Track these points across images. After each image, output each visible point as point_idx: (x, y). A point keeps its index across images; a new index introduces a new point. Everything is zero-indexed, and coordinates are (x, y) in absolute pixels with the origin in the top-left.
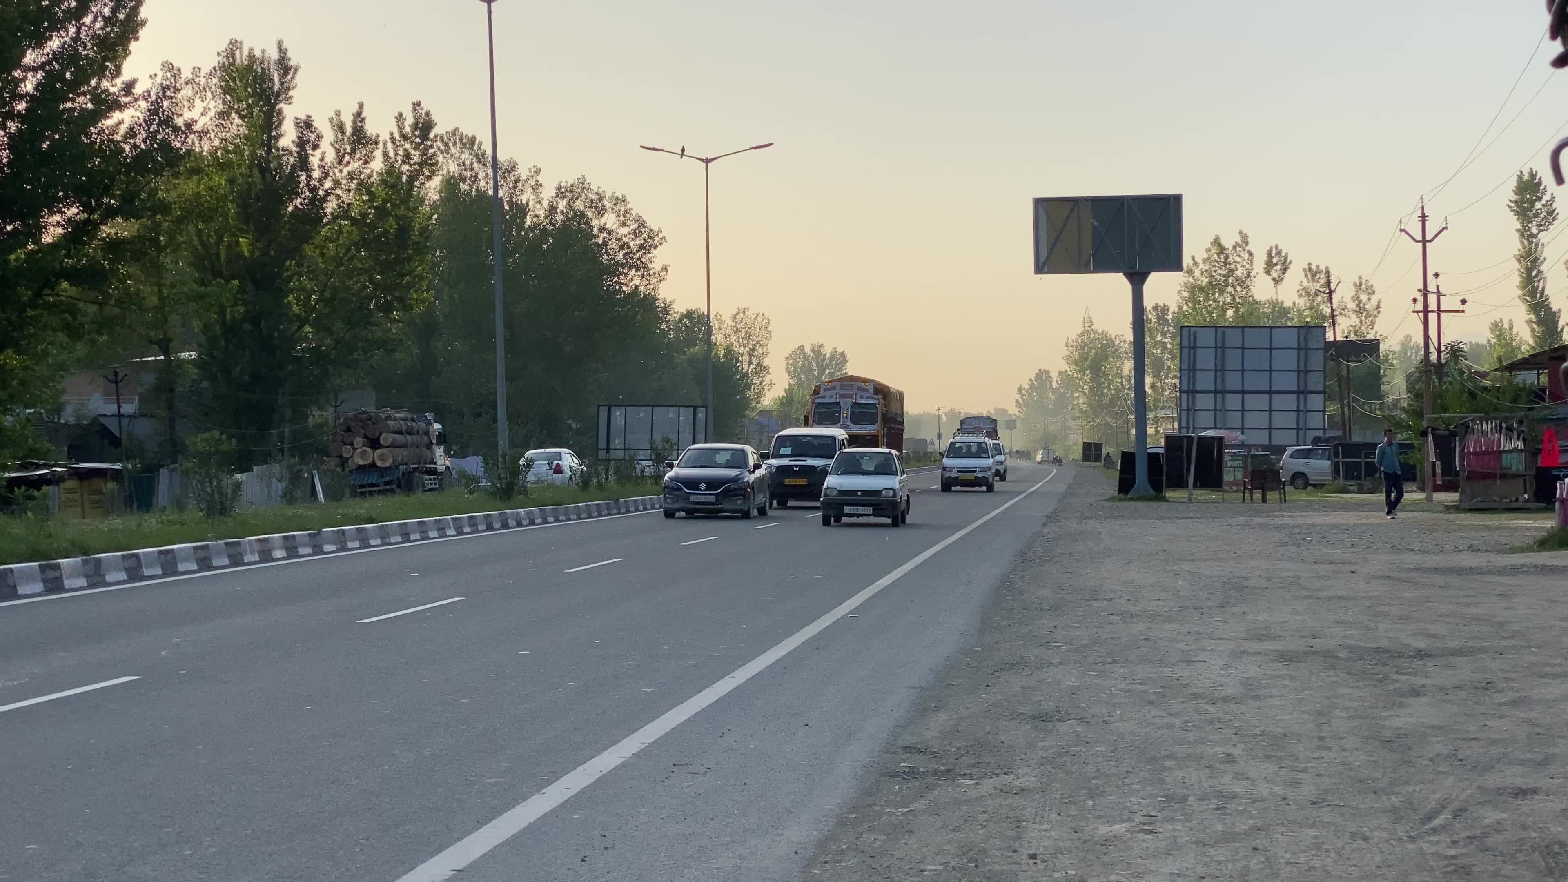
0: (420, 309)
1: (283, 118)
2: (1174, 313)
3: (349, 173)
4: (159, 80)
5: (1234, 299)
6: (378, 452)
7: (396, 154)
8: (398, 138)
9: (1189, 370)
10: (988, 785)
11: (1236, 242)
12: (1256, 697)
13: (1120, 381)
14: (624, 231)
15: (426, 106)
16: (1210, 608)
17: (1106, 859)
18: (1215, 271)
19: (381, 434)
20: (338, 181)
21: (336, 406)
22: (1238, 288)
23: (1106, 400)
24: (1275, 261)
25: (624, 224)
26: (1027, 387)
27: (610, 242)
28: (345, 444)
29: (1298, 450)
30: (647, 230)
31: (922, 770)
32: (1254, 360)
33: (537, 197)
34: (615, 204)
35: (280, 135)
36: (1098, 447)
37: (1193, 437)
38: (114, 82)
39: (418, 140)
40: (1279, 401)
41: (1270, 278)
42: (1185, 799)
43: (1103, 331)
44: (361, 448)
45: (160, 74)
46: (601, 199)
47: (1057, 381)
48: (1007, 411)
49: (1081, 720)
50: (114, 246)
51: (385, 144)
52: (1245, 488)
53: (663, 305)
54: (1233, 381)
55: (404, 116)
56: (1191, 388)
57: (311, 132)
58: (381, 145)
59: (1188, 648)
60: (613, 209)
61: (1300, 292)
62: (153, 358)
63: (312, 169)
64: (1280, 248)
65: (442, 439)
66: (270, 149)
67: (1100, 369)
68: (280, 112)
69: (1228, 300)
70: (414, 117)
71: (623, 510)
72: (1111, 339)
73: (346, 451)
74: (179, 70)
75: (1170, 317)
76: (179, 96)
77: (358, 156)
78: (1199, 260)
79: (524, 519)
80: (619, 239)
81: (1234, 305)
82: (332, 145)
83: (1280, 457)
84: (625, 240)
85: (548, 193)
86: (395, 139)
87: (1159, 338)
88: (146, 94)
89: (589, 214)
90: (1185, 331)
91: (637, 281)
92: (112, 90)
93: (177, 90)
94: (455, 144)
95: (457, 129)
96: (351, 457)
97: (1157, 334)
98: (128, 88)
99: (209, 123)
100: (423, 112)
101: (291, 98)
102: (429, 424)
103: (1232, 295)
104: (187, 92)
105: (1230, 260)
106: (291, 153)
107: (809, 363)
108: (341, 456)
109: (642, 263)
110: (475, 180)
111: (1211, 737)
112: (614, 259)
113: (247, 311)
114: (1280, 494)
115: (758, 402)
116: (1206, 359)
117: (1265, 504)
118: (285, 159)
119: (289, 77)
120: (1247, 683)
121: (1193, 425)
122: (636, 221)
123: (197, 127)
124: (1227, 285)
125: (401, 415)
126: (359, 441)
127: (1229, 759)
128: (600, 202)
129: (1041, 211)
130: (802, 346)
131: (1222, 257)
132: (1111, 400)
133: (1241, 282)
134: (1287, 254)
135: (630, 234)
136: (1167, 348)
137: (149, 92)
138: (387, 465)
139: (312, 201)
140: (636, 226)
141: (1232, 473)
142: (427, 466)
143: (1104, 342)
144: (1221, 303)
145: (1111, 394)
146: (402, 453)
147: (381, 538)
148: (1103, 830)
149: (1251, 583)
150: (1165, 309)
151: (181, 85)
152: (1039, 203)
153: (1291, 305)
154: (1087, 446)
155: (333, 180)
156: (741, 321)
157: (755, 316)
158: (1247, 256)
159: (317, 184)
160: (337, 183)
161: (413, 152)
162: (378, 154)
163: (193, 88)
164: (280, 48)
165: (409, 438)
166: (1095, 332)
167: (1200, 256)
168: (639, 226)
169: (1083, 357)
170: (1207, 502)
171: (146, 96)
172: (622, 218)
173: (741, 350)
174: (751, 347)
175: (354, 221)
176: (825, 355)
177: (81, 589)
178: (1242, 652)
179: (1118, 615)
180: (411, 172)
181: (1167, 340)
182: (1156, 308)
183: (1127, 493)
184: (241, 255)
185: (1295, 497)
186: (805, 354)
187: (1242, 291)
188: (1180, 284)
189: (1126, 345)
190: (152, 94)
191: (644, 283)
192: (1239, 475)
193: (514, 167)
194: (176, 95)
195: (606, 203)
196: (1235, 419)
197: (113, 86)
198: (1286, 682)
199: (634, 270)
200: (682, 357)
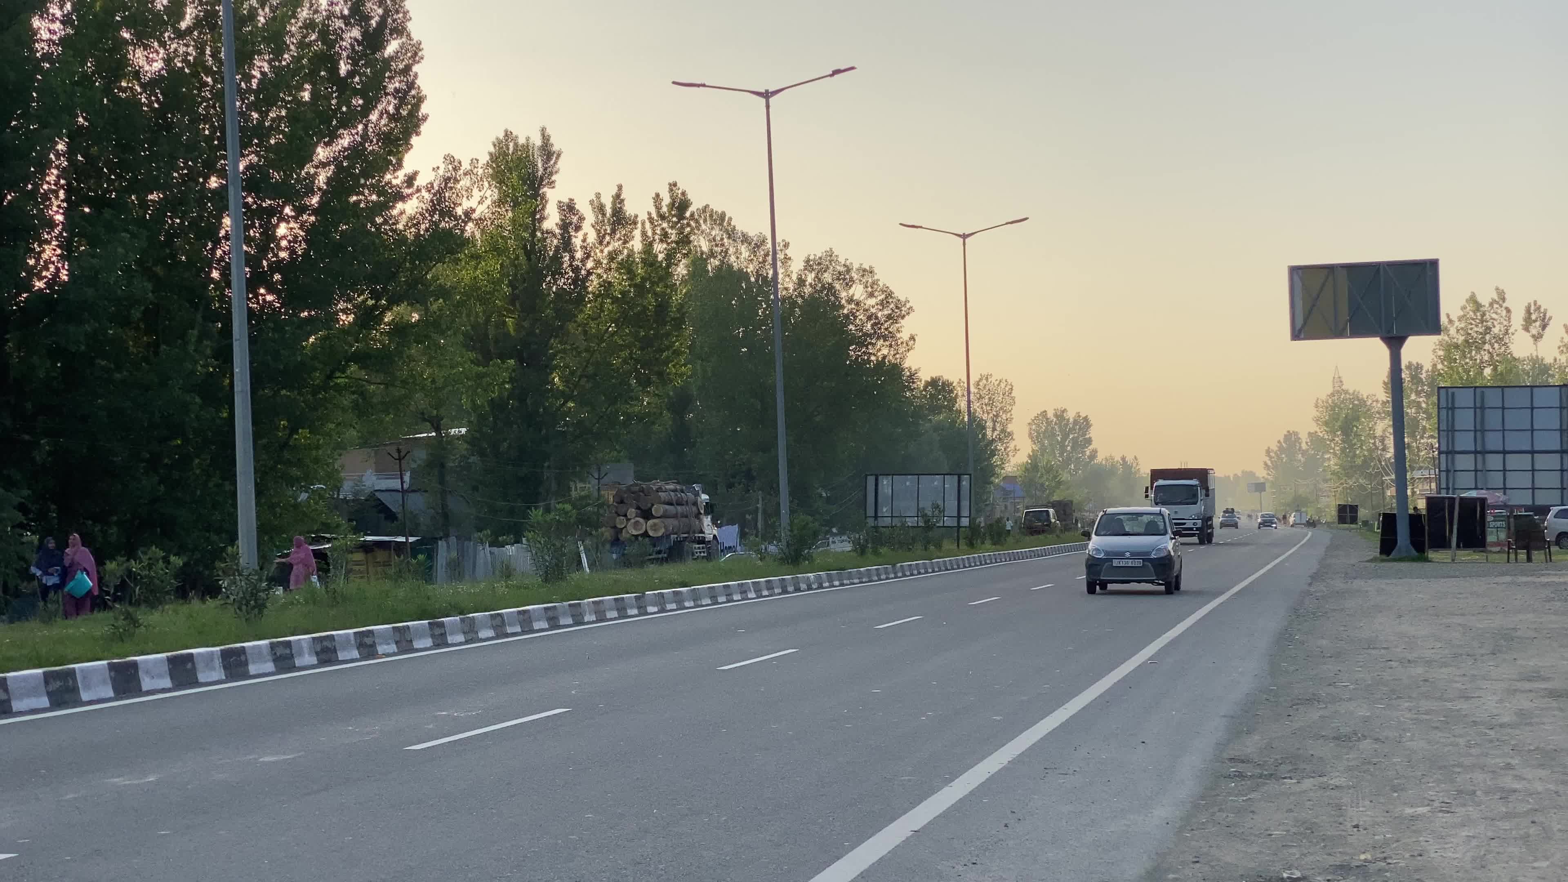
0: (678, 383)
1: (546, 202)
2: (1427, 371)
3: (610, 253)
4: (441, 172)
5: (1492, 357)
6: (650, 522)
7: (654, 233)
8: (656, 218)
9: (1448, 431)
10: (1308, 783)
11: (1492, 299)
12: (1530, 724)
13: (1373, 441)
14: (872, 302)
15: (682, 186)
16: (1482, 655)
17: (1414, 828)
18: (1471, 329)
19: (653, 505)
20: (599, 261)
21: (599, 479)
22: (1496, 346)
23: (1359, 461)
24: (1533, 317)
25: (871, 295)
26: (1275, 449)
27: (858, 313)
28: (619, 515)
29: (1561, 510)
30: (894, 300)
31: (1250, 774)
32: (1515, 419)
33: (786, 271)
34: (863, 276)
35: (543, 219)
36: (1354, 509)
37: (1454, 499)
38: (396, 174)
39: (675, 219)
40: (1542, 461)
41: (1528, 334)
42: (1474, 792)
43: (1354, 391)
44: (634, 518)
45: (442, 167)
46: (848, 271)
47: (1307, 443)
48: (1254, 474)
49: (1377, 740)
50: (400, 329)
51: (643, 224)
52: (1509, 548)
53: (908, 374)
54: (1493, 441)
55: (661, 197)
56: (1450, 449)
57: (574, 214)
58: (639, 225)
59: (1464, 687)
60: (860, 281)
61: (1561, 349)
62: (425, 435)
63: (575, 251)
64: (1539, 303)
65: (710, 508)
66: (534, 231)
67: (1352, 429)
68: (543, 197)
69: (1486, 358)
70: (671, 197)
71: (900, 574)
72: (1362, 399)
73: (620, 522)
74: (460, 163)
75: (1423, 376)
76: (458, 186)
77: (618, 236)
78: (1454, 318)
79: (813, 583)
80: (867, 310)
81: (1492, 363)
82: (593, 226)
83: (1544, 517)
84: (873, 310)
85: (797, 266)
86: (653, 219)
87: (1413, 397)
88: (429, 186)
89: (837, 286)
90: (1443, 392)
91: (885, 351)
92: (394, 182)
93: (457, 181)
94: (705, 221)
95: (707, 206)
96: (625, 527)
97: (1411, 393)
98: (410, 180)
99: (486, 211)
100: (680, 192)
101: (553, 182)
102: (697, 494)
103: (1489, 352)
104: (465, 182)
105: (1487, 317)
106: (554, 235)
107: (1053, 428)
108: (615, 527)
109: (890, 332)
110: (726, 256)
111: (1491, 752)
112: (862, 330)
113: (513, 388)
114: (1545, 554)
115: (1003, 468)
116: (1465, 419)
117: (1530, 564)
118: (548, 241)
119: (552, 162)
120: (1521, 714)
121: (1453, 484)
122: (883, 291)
123: (475, 216)
124: (1485, 343)
125: (672, 487)
126: (632, 512)
127: (1509, 767)
128: (848, 274)
129: (1296, 278)
130: (1045, 411)
131: (1478, 314)
132: (1365, 461)
133: (1499, 340)
134: (1546, 310)
135: (877, 304)
136: (1421, 408)
137: (432, 184)
138: (660, 534)
139: (575, 281)
140: (883, 296)
141: (1496, 533)
142: (696, 535)
143: (1356, 402)
144: (1478, 361)
145: (1364, 456)
146: (672, 523)
147: (694, 601)
148: (1409, 811)
149: (1519, 633)
150: (1419, 367)
151: (460, 176)
152: (1294, 271)
153: (1552, 361)
154: (1342, 509)
155: (595, 260)
156: (984, 387)
157: (998, 382)
158: (1504, 313)
159: (580, 264)
160: (598, 263)
161: (670, 231)
162: (637, 233)
163: (471, 179)
164: (543, 135)
165: (679, 508)
166: (1346, 392)
167: (1456, 313)
168: (886, 297)
169: (1334, 418)
170: (1472, 562)
171: (429, 187)
172: (870, 289)
173: (985, 417)
174: (995, 413)
175: (615, 300)
176: (1069, 419)
177: (461, 644)
178: (1515, 690)
179: (1396, 661)
180: (669, 250)
181: (1421, 400)
182: (1409, 367)
183: (1388, 554)
184: (507, 335)
185: (1560, 557)
186: (1047, 419)
187: (1500, 349)
188: (1435, 343)
189: (1379, 405)
190: (435, 185)
191: (892, 353)
192: (1503, 536)
193: (764, 241)
194: (456, 186)
195: (853, 274)
196: (1496, 479)
197: (395, 178)
198: (1556, 713)
199: (882, 340)
200: (928, 425)
